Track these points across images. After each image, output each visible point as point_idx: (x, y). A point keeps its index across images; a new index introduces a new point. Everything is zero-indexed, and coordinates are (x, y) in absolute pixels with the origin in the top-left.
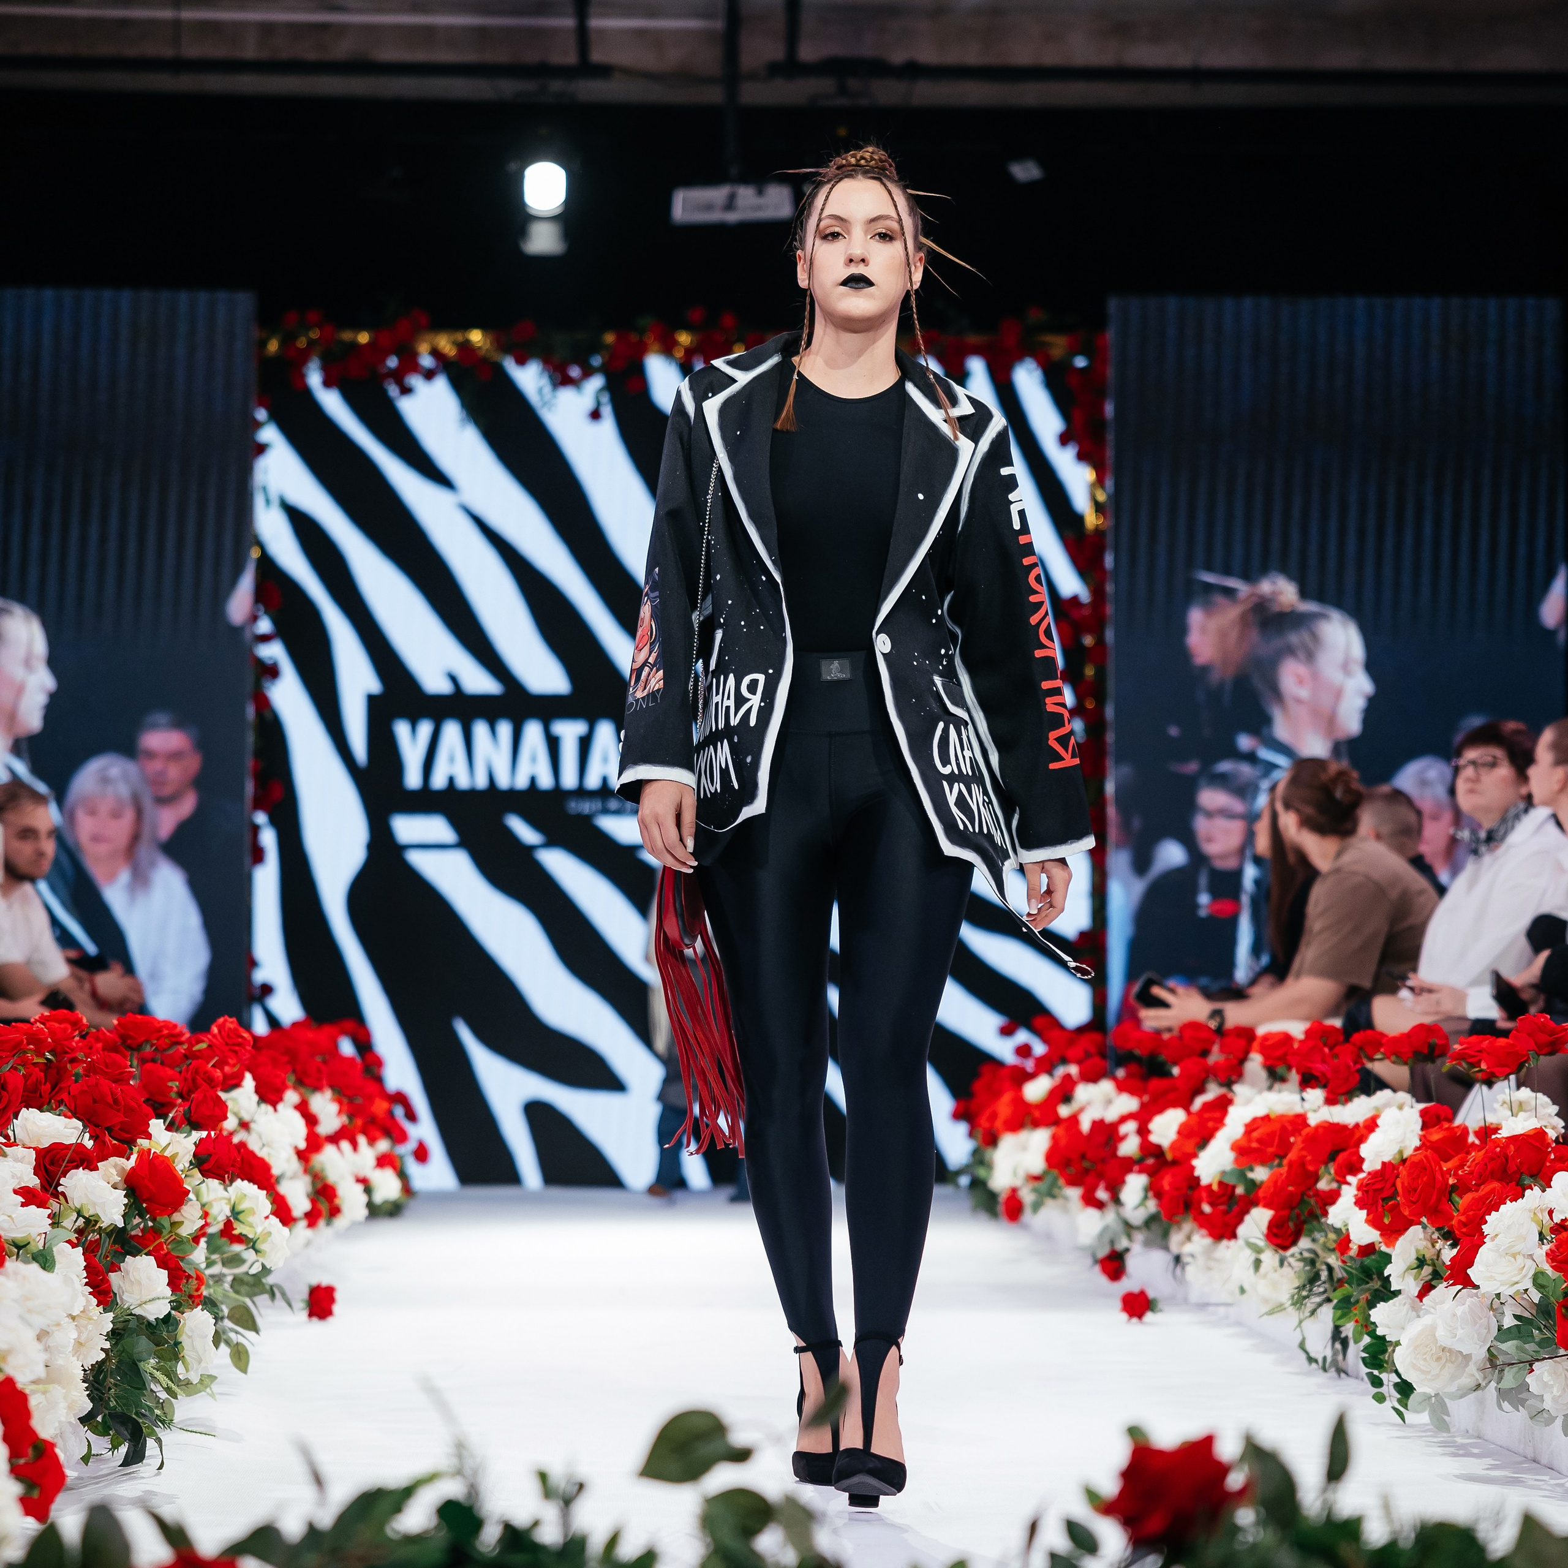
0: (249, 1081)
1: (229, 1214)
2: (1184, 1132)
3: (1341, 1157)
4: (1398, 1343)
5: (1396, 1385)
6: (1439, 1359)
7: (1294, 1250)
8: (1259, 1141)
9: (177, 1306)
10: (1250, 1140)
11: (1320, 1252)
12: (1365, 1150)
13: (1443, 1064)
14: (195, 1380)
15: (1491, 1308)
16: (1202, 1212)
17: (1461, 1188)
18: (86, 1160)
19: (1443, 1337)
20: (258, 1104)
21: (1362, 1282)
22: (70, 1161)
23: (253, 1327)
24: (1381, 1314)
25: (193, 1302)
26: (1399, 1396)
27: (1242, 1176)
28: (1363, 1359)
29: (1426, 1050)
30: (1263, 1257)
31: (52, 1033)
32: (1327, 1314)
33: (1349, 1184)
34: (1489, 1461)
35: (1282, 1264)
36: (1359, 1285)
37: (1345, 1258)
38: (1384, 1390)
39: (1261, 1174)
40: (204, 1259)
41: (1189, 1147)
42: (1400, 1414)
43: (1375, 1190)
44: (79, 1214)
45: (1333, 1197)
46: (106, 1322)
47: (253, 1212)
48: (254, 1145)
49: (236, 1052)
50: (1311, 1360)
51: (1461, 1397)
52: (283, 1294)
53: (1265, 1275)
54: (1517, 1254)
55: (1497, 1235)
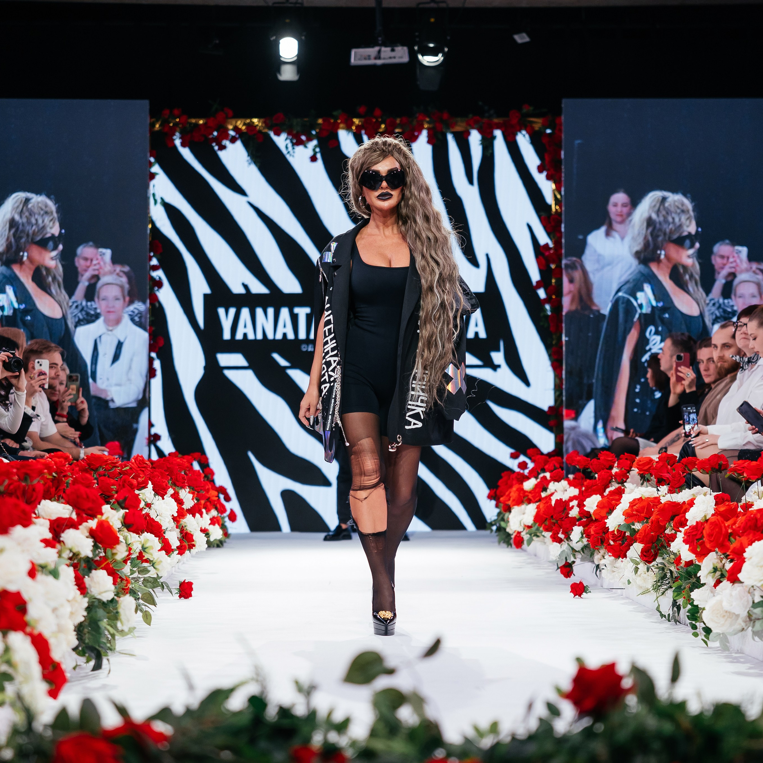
0: (150, 485)
1: (141, 549)
2: (600, 506)
3: (676, 518)
4: (704, 609)
5: (703, 628)
6: (724, 616)
7: (654, 563)
8: (637, 511)
9: (117, 594)
10: (632, 511)
11: (666, 564)
12: (688, 515)
13: (726, 473)
14: (126, 629)
15: (749, 592)
16: (609, 544)
17: (735, 534)
18: (73, 525)
19: (726, 606)
20: (155, 496)
21: (686, 579)
22: (66, 525)
23: (154, 604)
24: (696, 595)
25: (124, 592)
26: (705, 634)
27: (629, 527)
28: (688, 616)
29: (717, 467)
30: (639, 566)
31: (56, 463)
32: (670, 594)
33: (681, 531)
34: (748, 665)
35: (648, 570)
36: (685, 580)
37: (678, 567)
38: (697, 631)
39: (638, 526)
40: (129, 570)
41: (603, 513)
42: (706, 642)
43: (693, 535)
44: (71, 551)
45: (673, 538)
46: (85, 602)
47: (152, 548)
48: (153, 515)
49: (143, 471)
50: (662, 616)
51: (735, 634)
52: (168, 587)
53: (640, 575)
54: (762, 566)
55: (751, 557)
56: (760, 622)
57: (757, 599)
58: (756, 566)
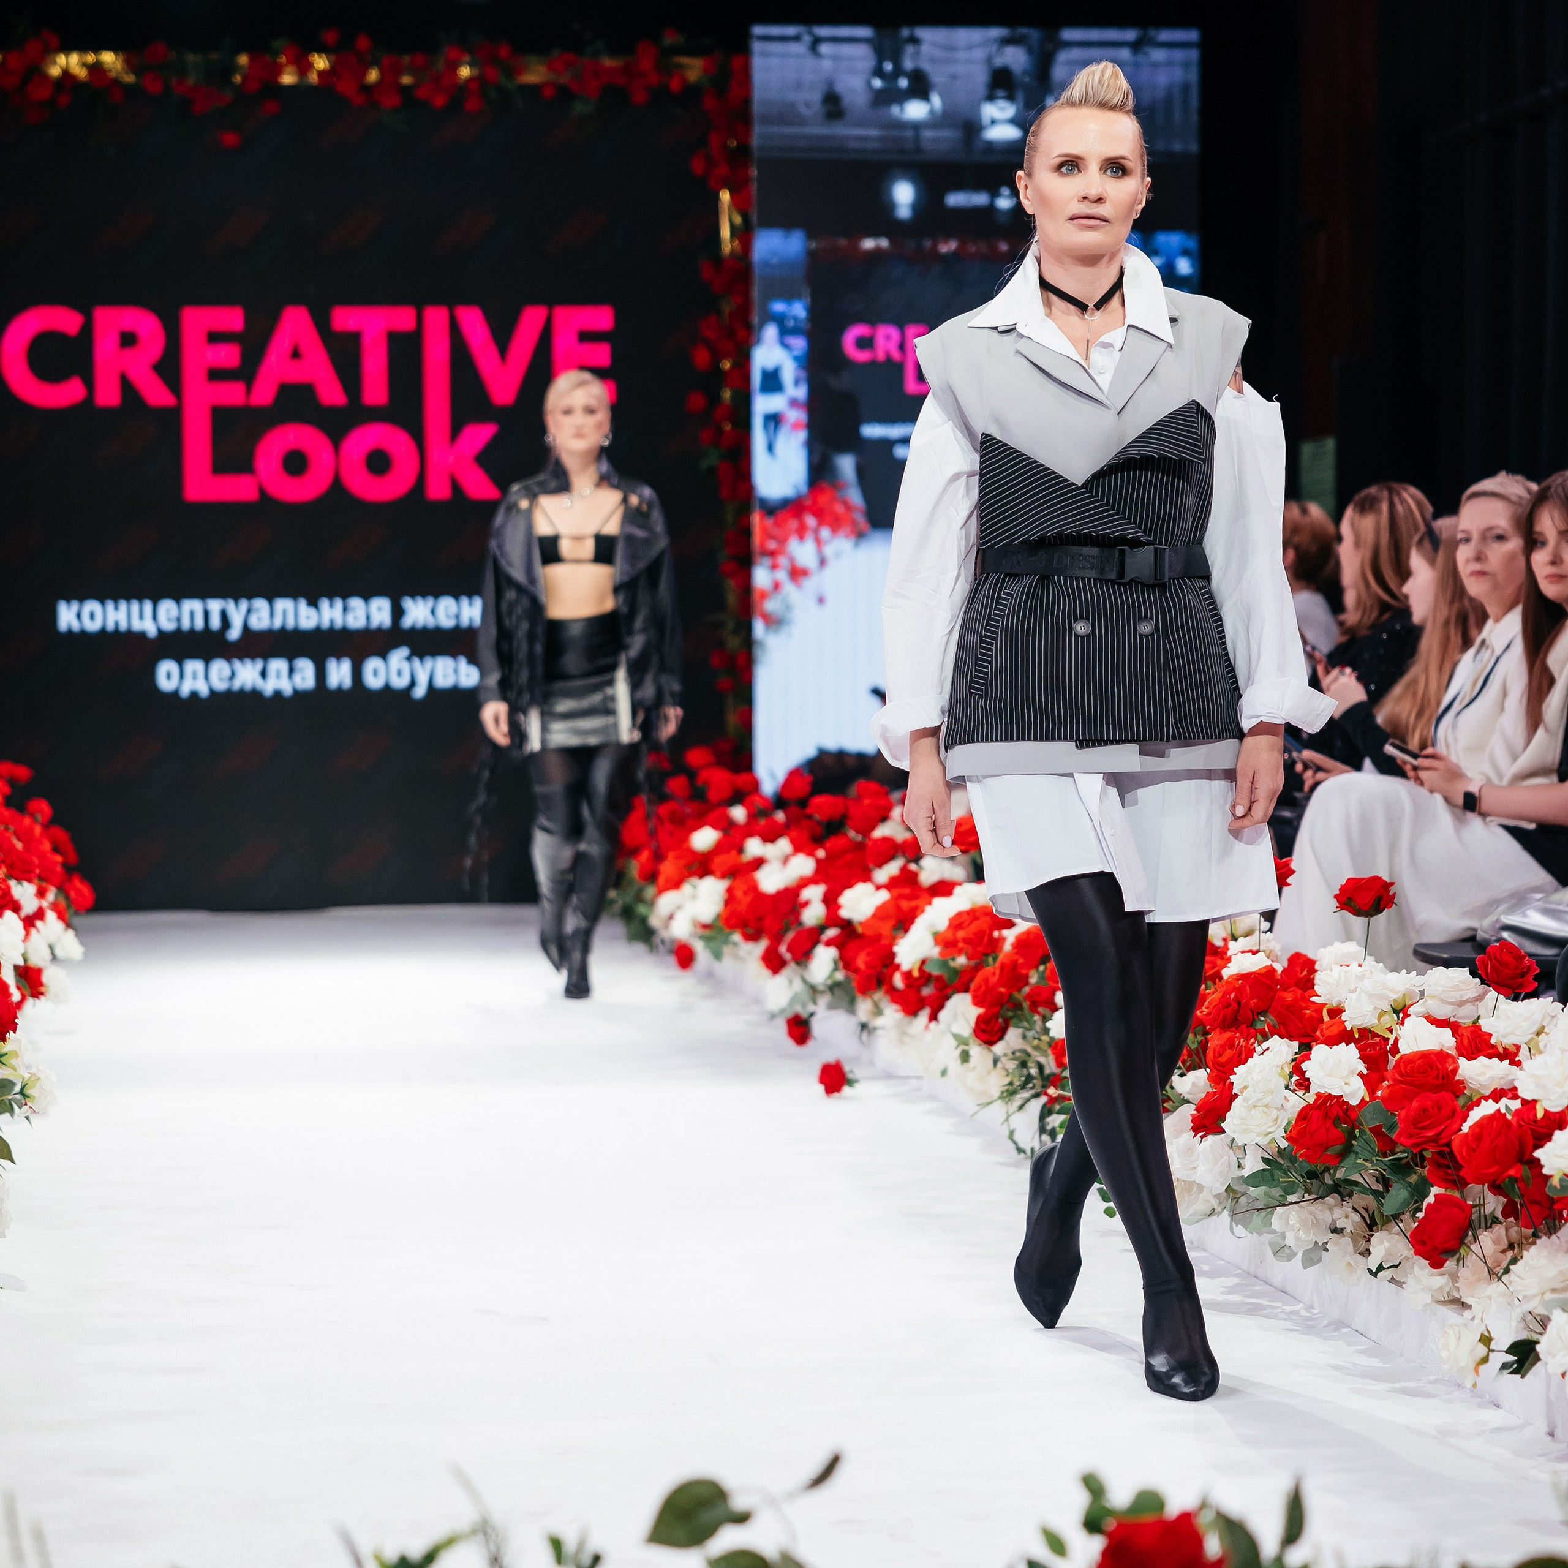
2: (881, 913)
7: (1003, 1045)
8: (965, 938)
10: (955, 935)
11: (1034, 1053)
16: (894, 988)
19: (1181, 1169)
23: (9, 1156)
27: (945, 964)
30: (971, 1051)
32: (1034, 1108)
35: (995, 1064)
39: (963, 963)
41: (886, 928)
47: (15, 1054)
50: (1020, 1150)
51: (1196, 1220)
53: (974, 1068)
54: (1267, 1106)
55: (1245, 1087)
56: (1264, 1213)
57: (1253, 1164)
58: (1255, 1106)
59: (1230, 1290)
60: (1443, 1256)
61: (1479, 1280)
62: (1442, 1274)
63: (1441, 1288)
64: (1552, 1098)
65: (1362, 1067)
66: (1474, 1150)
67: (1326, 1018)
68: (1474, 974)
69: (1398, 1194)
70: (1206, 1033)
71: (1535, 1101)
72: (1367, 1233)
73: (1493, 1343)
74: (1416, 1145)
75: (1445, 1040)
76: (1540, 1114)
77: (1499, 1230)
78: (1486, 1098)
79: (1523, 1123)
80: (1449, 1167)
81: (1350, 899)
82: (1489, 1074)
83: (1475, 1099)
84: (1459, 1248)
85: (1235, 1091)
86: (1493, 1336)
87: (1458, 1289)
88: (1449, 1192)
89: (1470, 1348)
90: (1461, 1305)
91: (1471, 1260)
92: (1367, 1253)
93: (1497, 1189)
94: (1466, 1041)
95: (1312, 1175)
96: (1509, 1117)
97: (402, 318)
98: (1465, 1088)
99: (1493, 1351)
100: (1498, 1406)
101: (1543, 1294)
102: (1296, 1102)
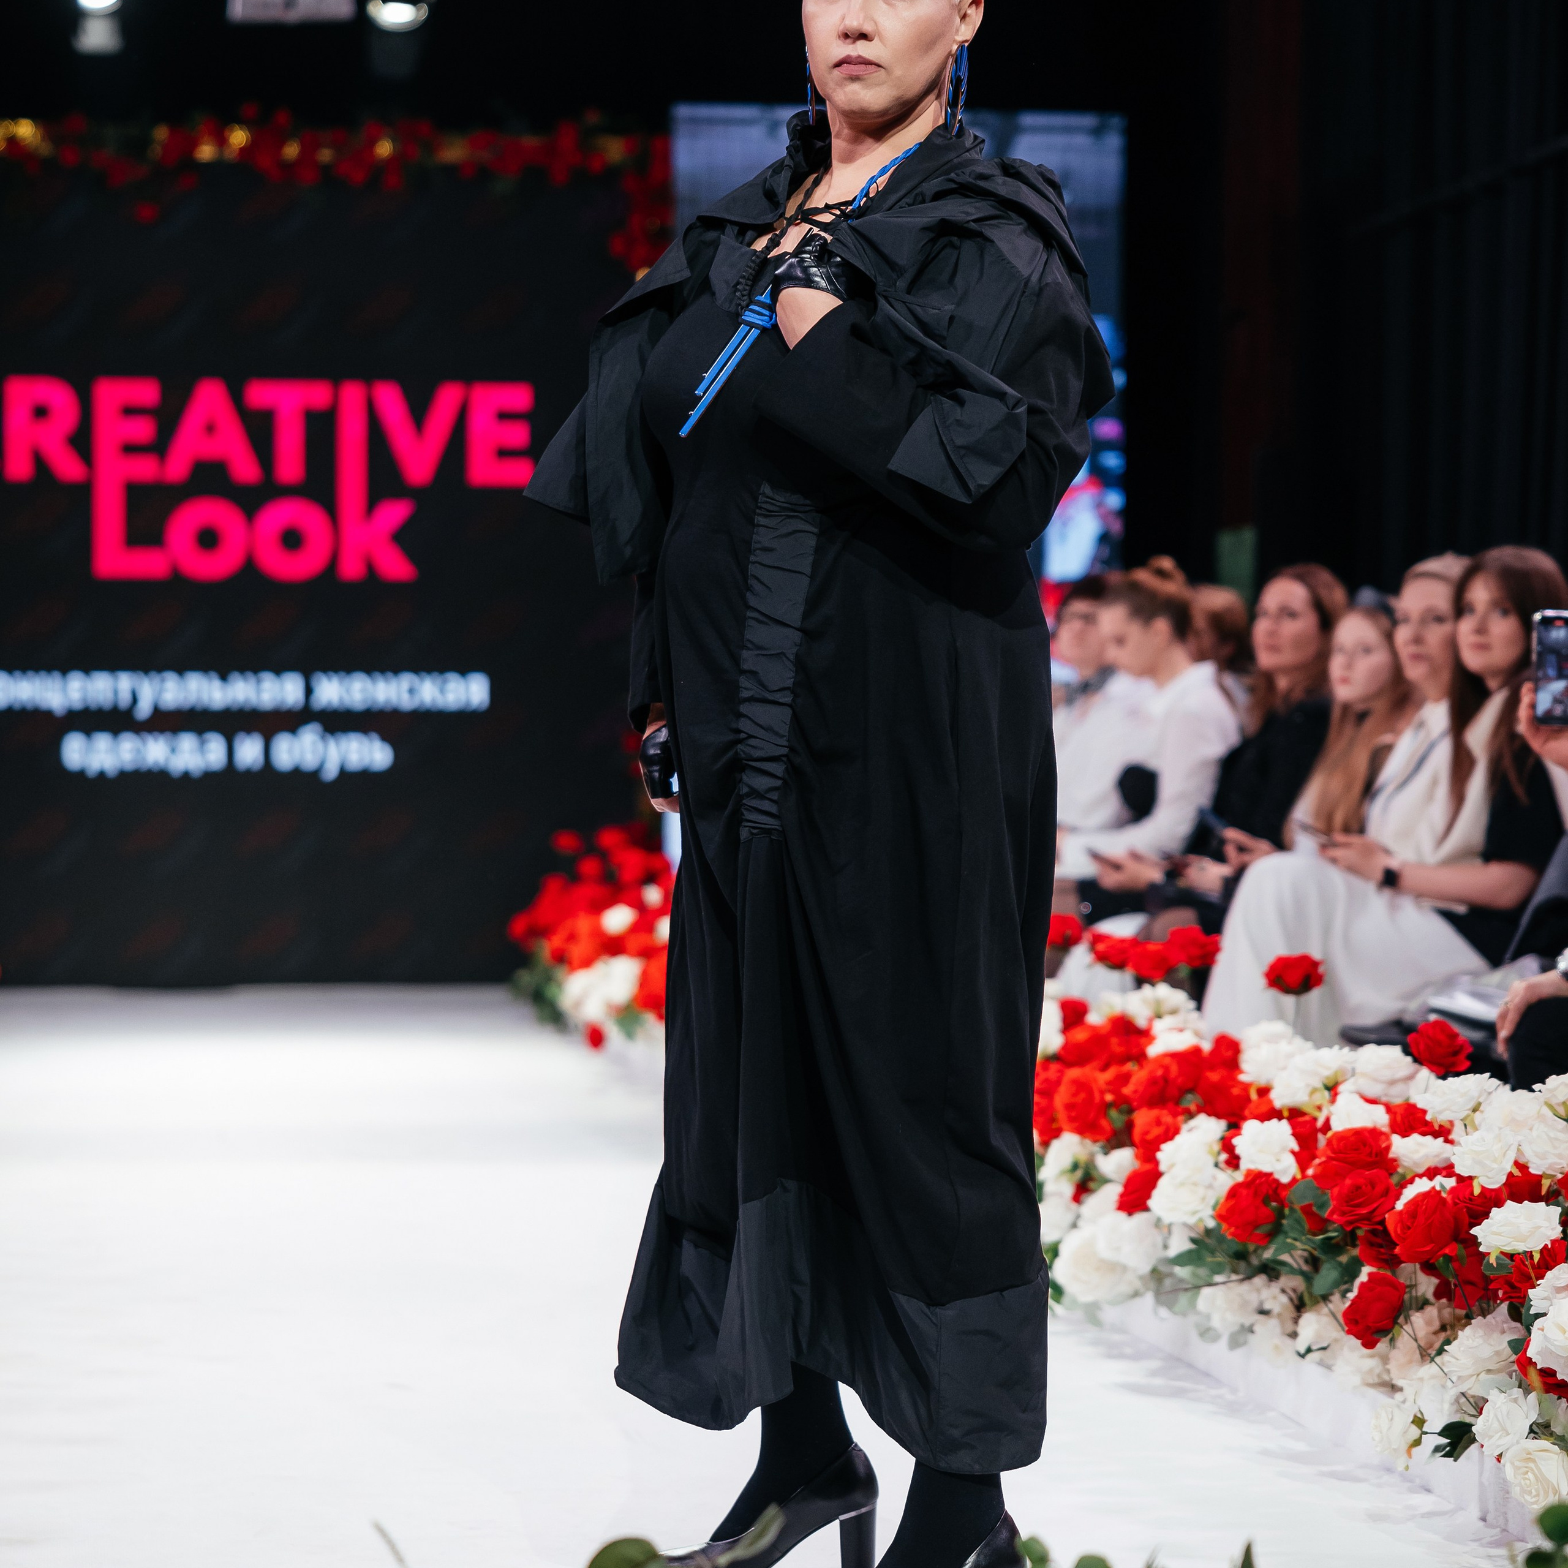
6: (1099, 1269)
34: (1146, 1365)
51: (1116, 1301)
54: (1195, 1184)
55: (1172, 1166)
56: (1189, 1294)
57: (1180, 1244)
58: (1182, 1184)
59: (1154, 1373)
60: (1376, 1336)
61: (1410, 1362)
62: (1372, 1356)
63: (1371, 1371)
64: (1490, 1175)
65: (1294, 1145)
66: (1409, 1228)
67: (1254, 1096)
68: (1407, 1052)
69: (1328, 1274)
70: (1131, 1111)
71: (1471, 1178)
72: (1294, 1314)
73: (1425, 1425)
74: (1350, 1223)
75: (1379, 1118)
76: (1477, 1191)
77: (1432, 1311)
78: (1420, 1176)
79: (1457, 1201)
80: (1381, 1246)
81: (1279, 977)
82: (1423, 1152)
83: (1408, 1177)
84: (1393, 1327)
85: (1162, 1167)
86: (1426, 1418)
87: (1388, 1371)
88: (1382, 1271)
89: (1402, 1429)
90: (1394, 1388)
91: (1404, 1340)
92: (1294, 1335)
93: (1429, 1268)
94: (1399, 1118)
95: (1241, 1256)
96: (1444, 1195)
97: (317, 394)
98: (1398, 1166)
99: (1426, 1433)
100: (1429, 1491)
101: (1478, 1375)
102: (1227, 1180)
